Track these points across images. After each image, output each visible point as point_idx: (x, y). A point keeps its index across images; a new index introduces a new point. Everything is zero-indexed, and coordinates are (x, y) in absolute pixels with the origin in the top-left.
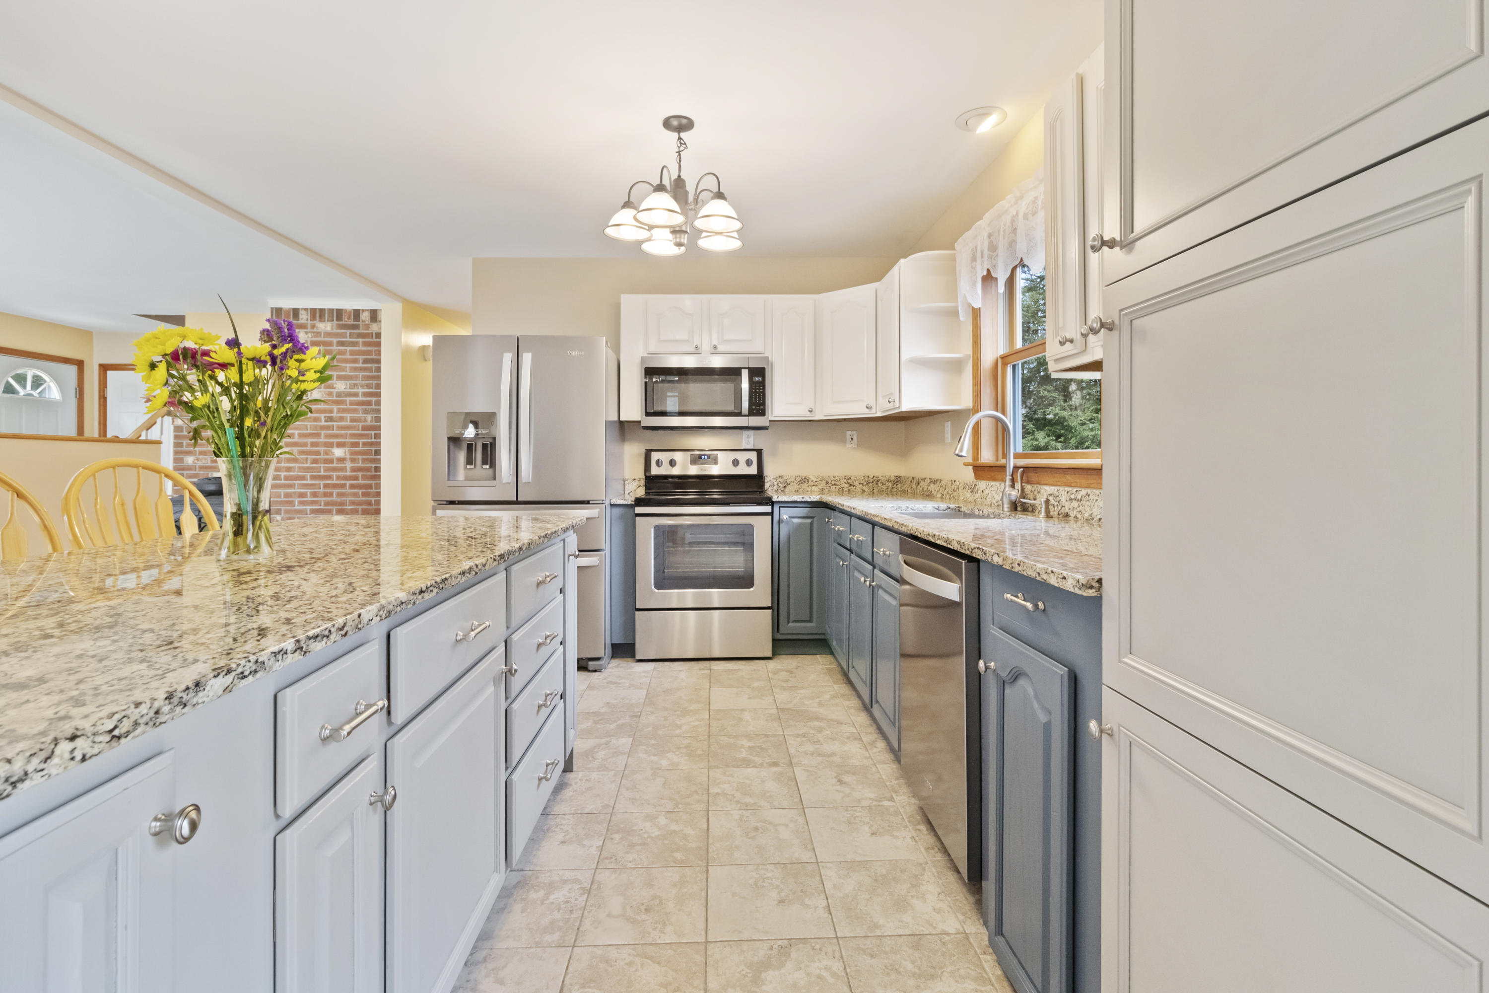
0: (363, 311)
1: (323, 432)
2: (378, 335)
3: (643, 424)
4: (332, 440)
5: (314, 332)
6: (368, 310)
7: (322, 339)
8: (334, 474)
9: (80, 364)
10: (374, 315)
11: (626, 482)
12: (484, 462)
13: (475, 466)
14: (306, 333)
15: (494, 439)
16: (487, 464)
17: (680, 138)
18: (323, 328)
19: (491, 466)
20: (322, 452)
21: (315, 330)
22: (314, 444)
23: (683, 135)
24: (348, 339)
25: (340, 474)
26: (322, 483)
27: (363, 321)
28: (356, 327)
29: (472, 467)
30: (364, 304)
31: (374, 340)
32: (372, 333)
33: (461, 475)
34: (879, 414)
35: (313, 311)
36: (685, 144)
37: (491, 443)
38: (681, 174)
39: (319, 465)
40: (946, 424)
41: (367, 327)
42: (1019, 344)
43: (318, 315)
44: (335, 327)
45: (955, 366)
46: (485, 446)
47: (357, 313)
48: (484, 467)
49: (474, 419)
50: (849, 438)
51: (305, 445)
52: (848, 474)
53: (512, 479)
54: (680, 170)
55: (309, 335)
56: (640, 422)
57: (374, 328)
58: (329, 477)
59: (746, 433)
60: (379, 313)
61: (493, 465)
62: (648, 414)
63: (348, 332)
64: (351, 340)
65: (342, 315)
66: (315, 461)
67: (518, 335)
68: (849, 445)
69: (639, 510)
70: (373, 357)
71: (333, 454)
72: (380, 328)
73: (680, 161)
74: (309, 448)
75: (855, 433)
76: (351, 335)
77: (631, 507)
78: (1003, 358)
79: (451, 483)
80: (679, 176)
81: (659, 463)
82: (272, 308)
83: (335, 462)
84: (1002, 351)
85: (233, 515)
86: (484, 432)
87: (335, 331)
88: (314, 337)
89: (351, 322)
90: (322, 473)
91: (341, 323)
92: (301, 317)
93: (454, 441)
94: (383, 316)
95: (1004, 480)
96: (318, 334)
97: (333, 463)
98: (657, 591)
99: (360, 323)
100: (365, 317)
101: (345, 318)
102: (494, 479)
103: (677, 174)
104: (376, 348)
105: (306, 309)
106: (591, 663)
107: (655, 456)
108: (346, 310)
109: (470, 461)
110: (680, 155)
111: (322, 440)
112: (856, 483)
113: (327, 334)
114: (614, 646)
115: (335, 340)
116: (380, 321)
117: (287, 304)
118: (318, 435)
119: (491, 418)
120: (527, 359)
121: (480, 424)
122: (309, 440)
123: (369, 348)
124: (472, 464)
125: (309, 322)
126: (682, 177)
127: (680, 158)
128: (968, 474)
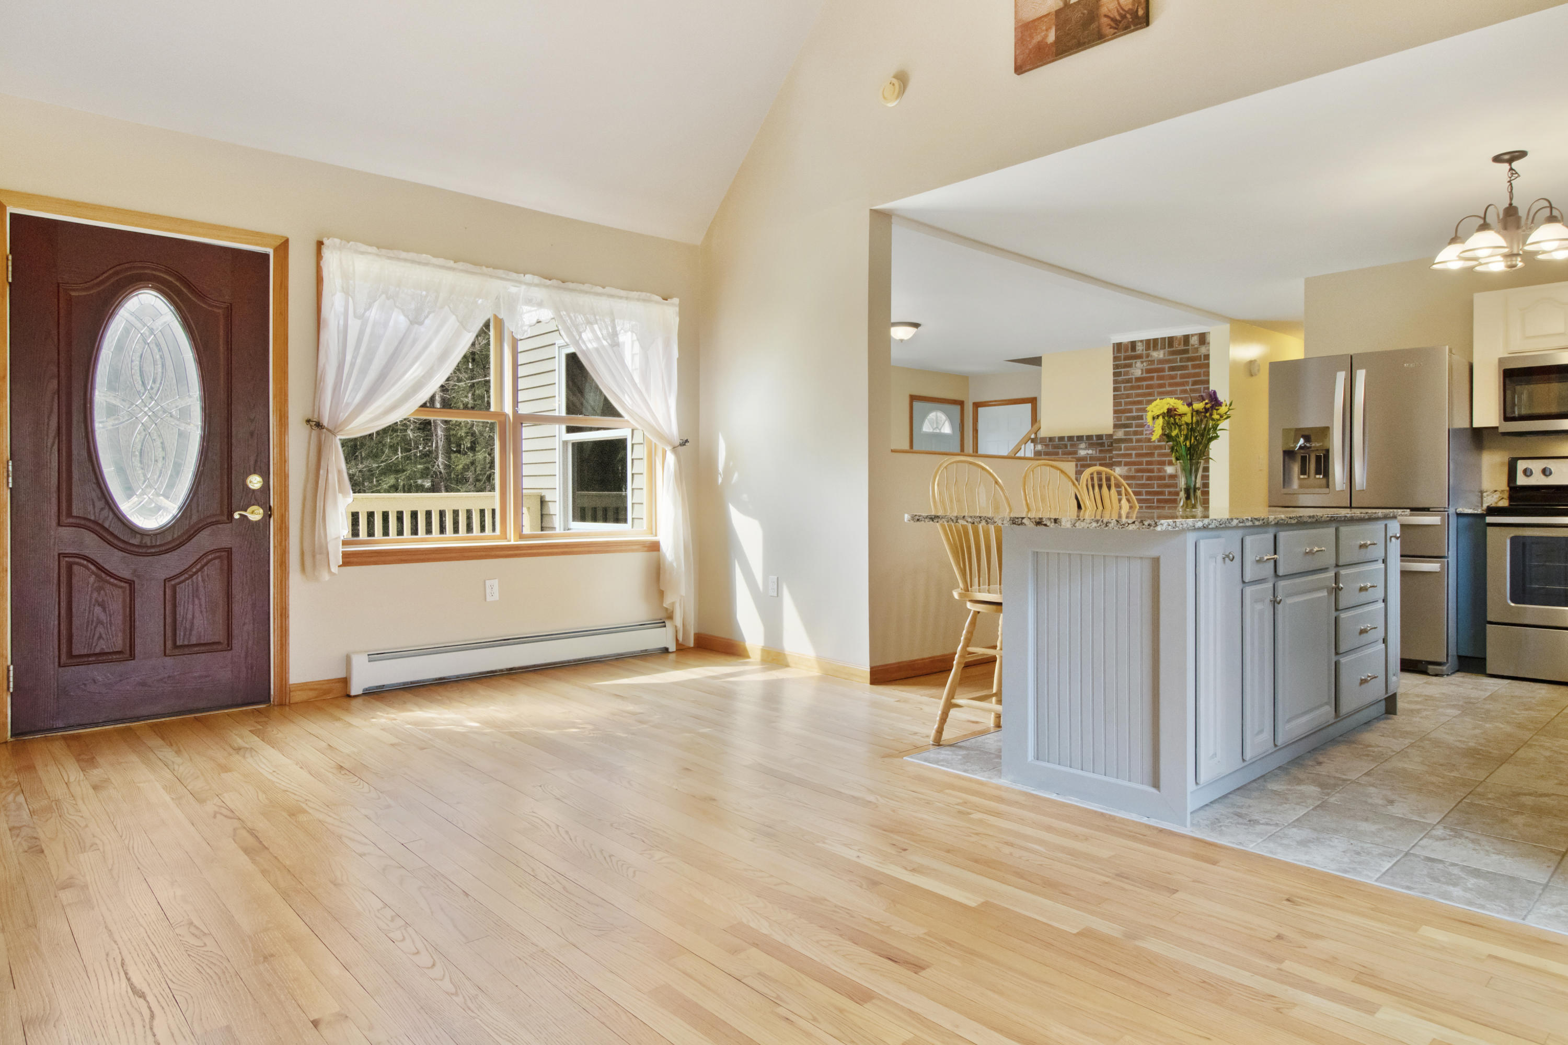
0: (1193, 335)
1: (1156, 452)
2: (1207, 357)
3: (1501, 430)
4: (1164, 459)
5: (1149, 361)
6: (1196, 334)
7: (1155, 366)
8: (1167, 490)
9: (961, 403)
10: (1203, 338)
11: (1485, 494)
12: (1318, 472)
13: (1309, 476)
14: (1142, 362)
15: (1328, 451)
16: (1320, 474)
17: (1511, 169)
18: (1156, 356)
19: (1324, 476)
20: (1155, 469)
21: (1150, 359)
22: (1148, 463)
23: (1515, 165)
24: (1179, 364)
25: (1172, 489)
26: (1156, 498)
27: (1193, 345)
28: (1186, 351)
29: (1305, 477)
30: (1193, 329)
31: (1203, 361)
32: (1201, 356)
33: (1295, 484)
35: (1148, 341)
36: (1516, 173)
37: (1324, 455)
38: (1513, 202)
39: (1153, 482)
41: (1197, 350)
43: (1152, 345)
44: (1166, 354)
46: (1318, 458)
47: (1186, 338)
48: (1318, 476)
49: (1306, 433)
51: (1141, 463)
53: (1345, 487)
54: (1511, 199)
55: (1145, 364)
56: (1497, 428)
57: (1203, 350)
58: (1162, 493)
60: (1207, 336)
61: (1326, 475)
62: (1507, 418)
63: (1178, 357)
64: (1182, 364)
65: (1173, 342)
66: (1149, 478)
67: (1352, 354)
69: (1489, 519)
70: (1203, 378)
71: (1165, 471)
72: (1209, 350)
73: (1512, 190)
74: (1144, 467)
76: (1181, 361)
77: (1482, 516)
79: (1285, 491)
80: (1511, 204)
81: (1527, 473)
82: (1114, 344)
83: (1167, 478)
85: (1185, 489)
86: (1318, 445)
87: (1167, 358)
88: (1149, 365)
89: (1182, 347)
90: (1156, 489)
91: (1172, 349)
92: (1137, 348)
93: (1289, 454)
94: (1212, 339)
96: (1152, 362)
97: (1165, 480)
98: (1513, 604)
99: (1190, 347)
100: (1194, 341)
101: (1176, 344)
102: (1328, 486)
103: (1508, 202)
104: (1205, 370)
105: (1141, 341)
106: (1430, 667)
107: (1521, 465)
108: (1176, 337)
109: (1303, 471)
110: (1511, 184)
111: (1156, 458)
113: (1161, 361)
114: (1460, 657)
115: (1166, 366)
116: (1209, 343)
117: (1125, 338)
118: (1152, 455)
119: (1325, 432)
120: (1361, 376)
121: (1313, 438)
122: (1145, 459)
123: (1197, 371)
124: (1306, 474)
125: (1144, 352)
126: (1514, 205)
127: (1512, 187)
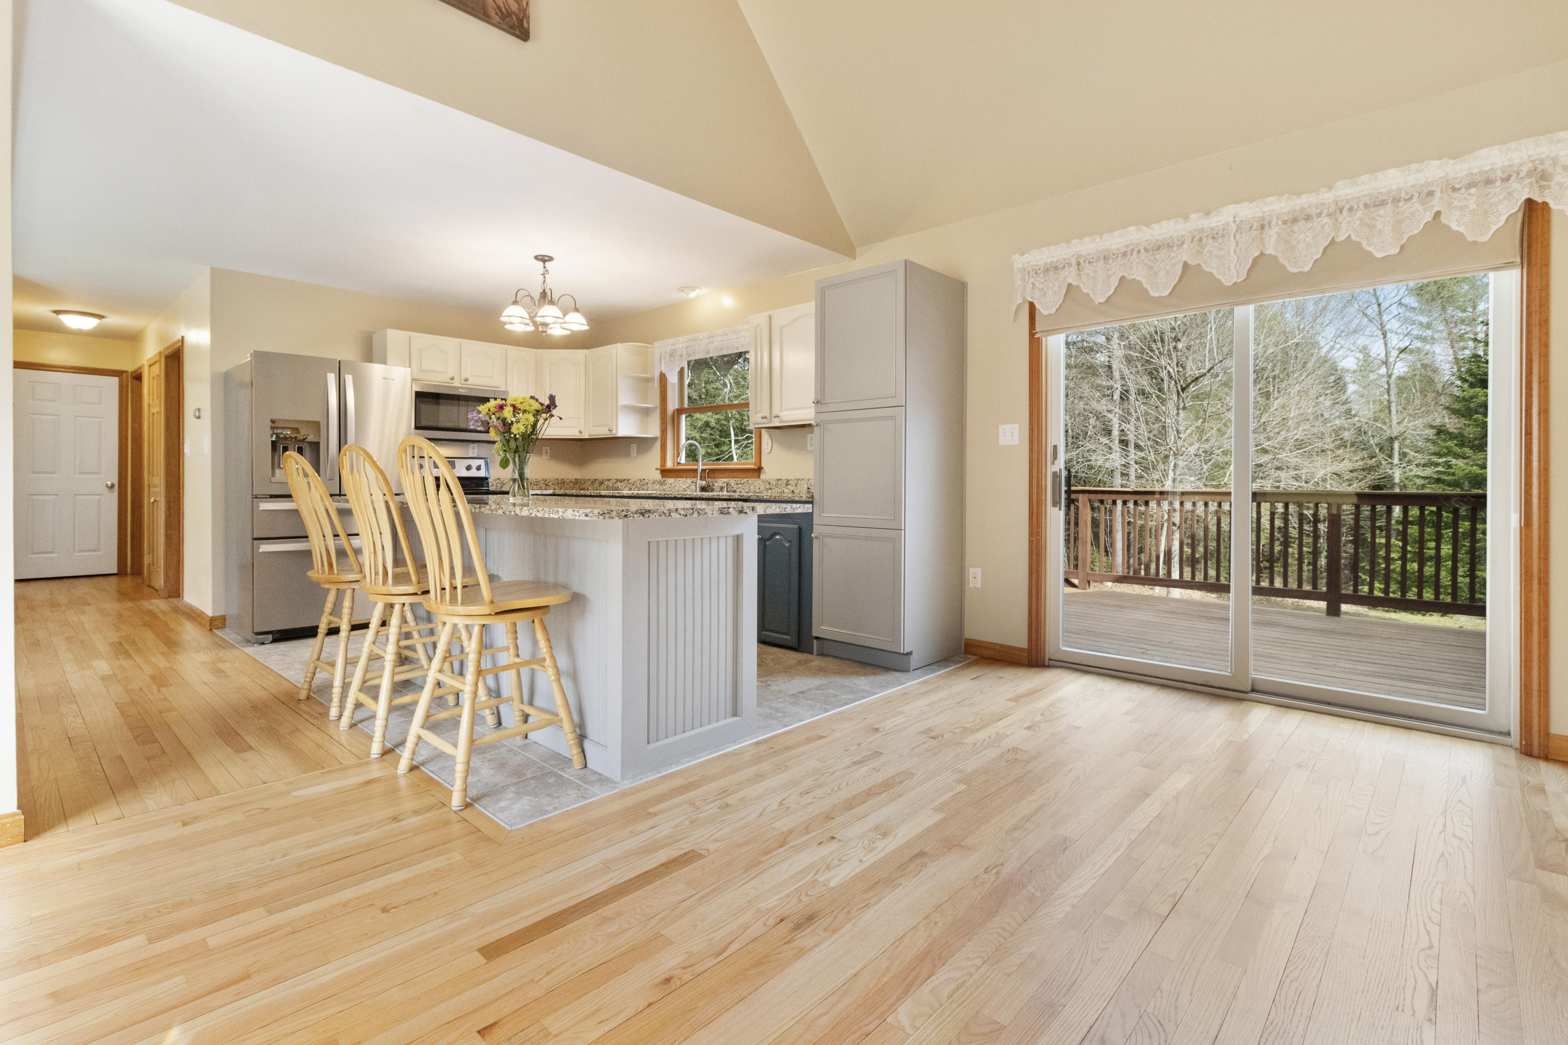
34: (587, 437)
40: (632, 445)
42: (686, 406)
45: (646, 412)
50: (544, 452)
52: (546, 477)
59: (472, 445)
68: (544, 457)
75: (548, 448)
78: (677, 410)
84: (677, 407)
95: (697, 477)
112: (550, 484)
128: (658, 476)
